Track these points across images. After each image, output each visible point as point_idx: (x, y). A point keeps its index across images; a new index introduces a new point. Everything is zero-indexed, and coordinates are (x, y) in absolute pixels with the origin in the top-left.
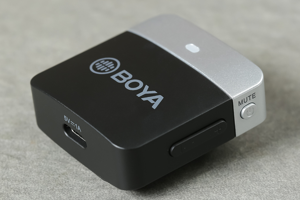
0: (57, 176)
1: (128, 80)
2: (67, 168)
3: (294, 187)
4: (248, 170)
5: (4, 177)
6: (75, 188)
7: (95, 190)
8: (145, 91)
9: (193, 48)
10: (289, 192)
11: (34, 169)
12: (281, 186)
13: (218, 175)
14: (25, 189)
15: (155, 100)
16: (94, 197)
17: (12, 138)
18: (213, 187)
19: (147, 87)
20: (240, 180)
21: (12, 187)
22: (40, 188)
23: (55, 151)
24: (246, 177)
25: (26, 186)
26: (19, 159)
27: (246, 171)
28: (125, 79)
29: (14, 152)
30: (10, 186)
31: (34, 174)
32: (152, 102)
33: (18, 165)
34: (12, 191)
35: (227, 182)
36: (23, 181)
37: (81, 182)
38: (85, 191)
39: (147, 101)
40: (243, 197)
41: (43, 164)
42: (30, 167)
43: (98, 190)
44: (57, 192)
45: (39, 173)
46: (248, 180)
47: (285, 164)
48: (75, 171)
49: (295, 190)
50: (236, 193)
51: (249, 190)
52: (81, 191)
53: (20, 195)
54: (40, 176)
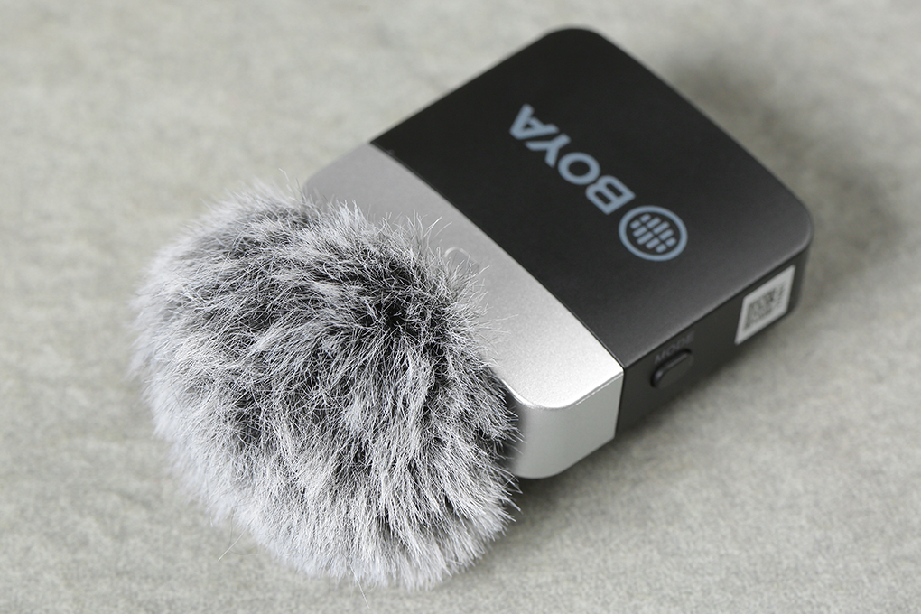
1: (595, 182)
3: (755, 572)
4: (653, 521)
5: (120, 565)
6: (279, 597)
7: (323, 599)
10: (744, 588)
11: (185, 539)
12: (728, 569)
13: (588, 539)
15: (528, 126)
17: (125, 437)
18: (579, 580)
19: (551, 159)
20: (637, 555)
21: (140, 597)
22: (202, 600)
24: (650, 542)
25: (171, 594)
26: (146, 505)
27: (650, 524)
29: (134, 485)
30: (136, 594)
31: (184, 554)
32: (535, 122)
33: (147, 526)
35: (610, 563)
36: (162, 578)
42: (175, 532)
43: (330, 599)
45: (197, 550)
46: (655, 552)
47: (734, 497)
49: (758, 581)
50: (630, 596)
51: (658, 585)
52: (293, 604)
54: (200, 559)
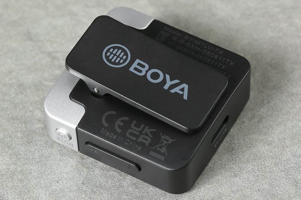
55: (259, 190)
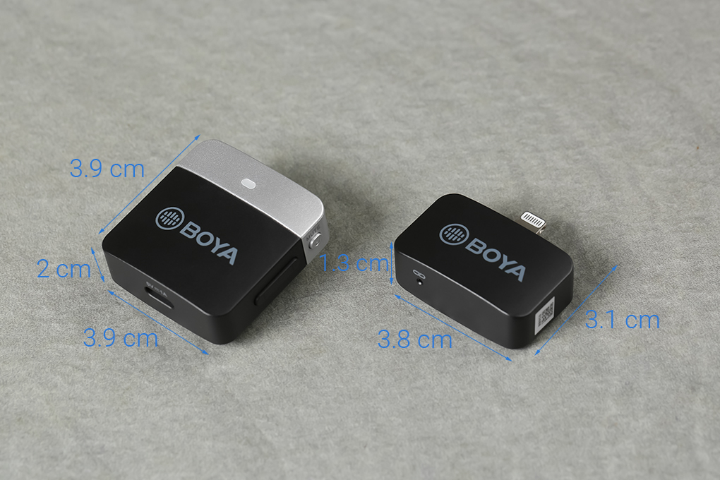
0: (122, 392)
1: (198, 234)
2: (131, 381)
3: (350, 395)
5: (71, 395)
6: (140, 407)
8: (218, 246)
9: (249, 183)
10: (345, 401)
11: (100, 384)
12: (338, 393)
14: (92, 411)
15: (230, 254)
16: (158, 417)
19: (218, 240)
21: (79, 408)
22: (106, 409)
23: (118, 359)
24: (304, 383)
25: (92, 407)
26: (83, 370)
28: (195, 233)
29: (78, 363)
31: (99, 391)
33: (84, 379)
34: (79, 415)
36: (89, 400)
37: (144, 399)
38: (149, 411)
39: (223, 257)
40: (300, 410)
41: (107, 376)
42: (95, 382)
44: (122, 414)
45: (105, 389)
46: (306, 387)
47: (342, 364)
48: (138, 384)
49: (351, 398)
50: (294, 405)
51: (306, 401)
52: (146, 410)
53: (88, 420)
54: (106, 393)
55: (435, 329)
